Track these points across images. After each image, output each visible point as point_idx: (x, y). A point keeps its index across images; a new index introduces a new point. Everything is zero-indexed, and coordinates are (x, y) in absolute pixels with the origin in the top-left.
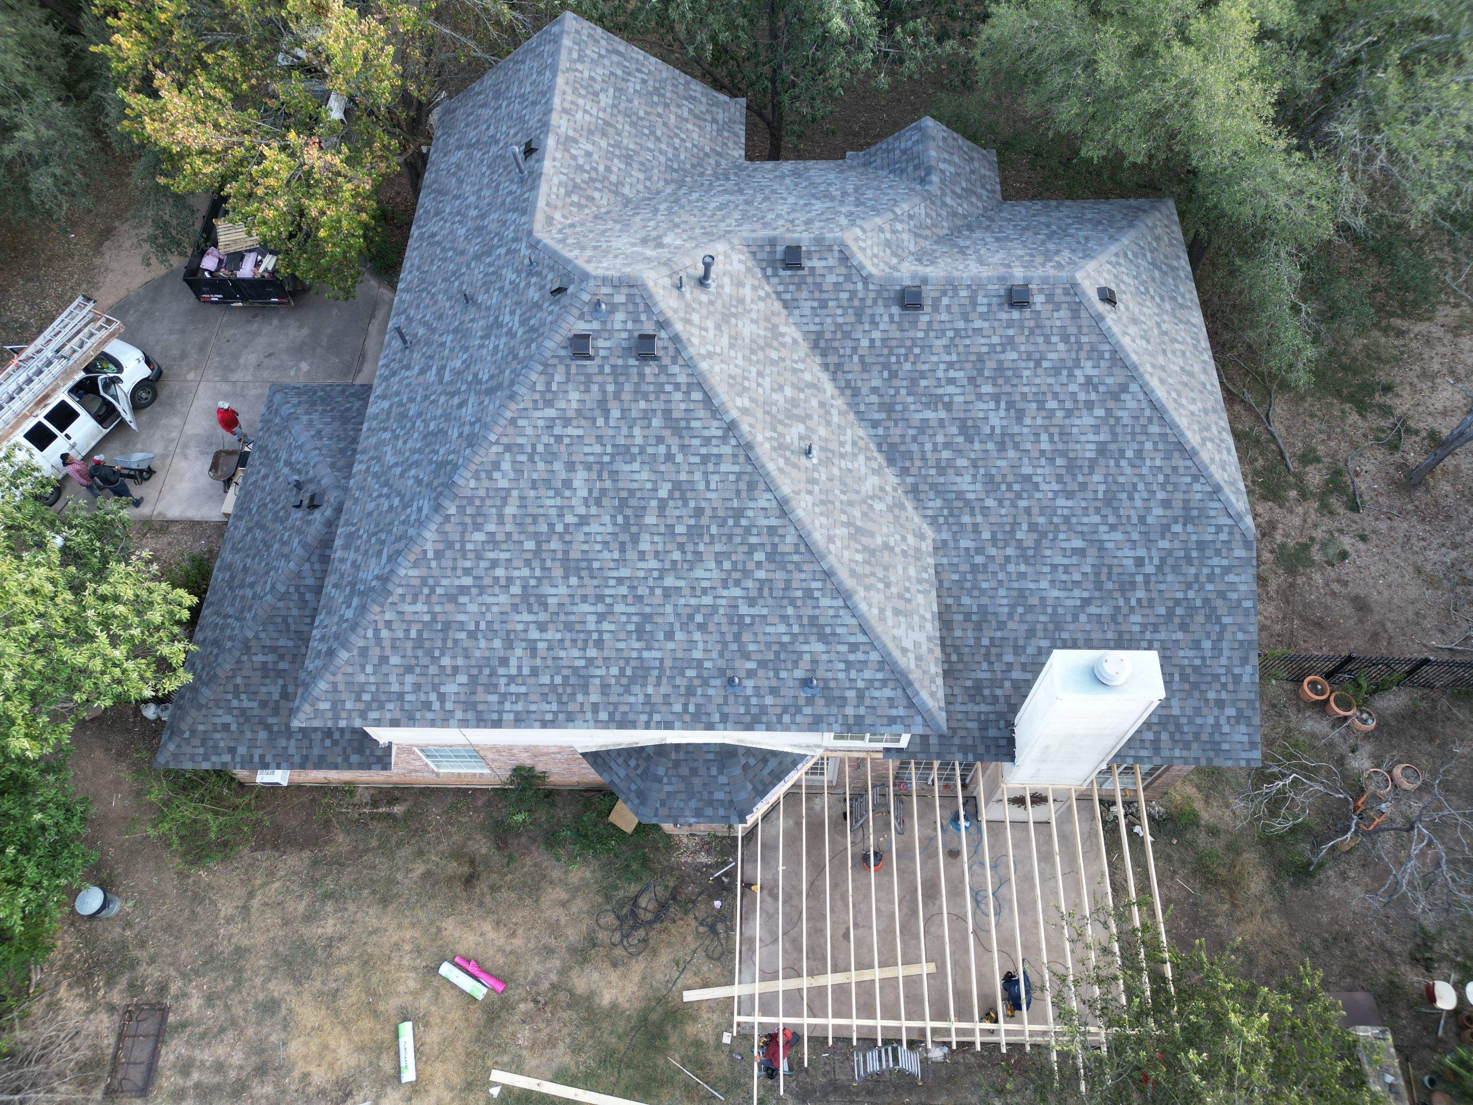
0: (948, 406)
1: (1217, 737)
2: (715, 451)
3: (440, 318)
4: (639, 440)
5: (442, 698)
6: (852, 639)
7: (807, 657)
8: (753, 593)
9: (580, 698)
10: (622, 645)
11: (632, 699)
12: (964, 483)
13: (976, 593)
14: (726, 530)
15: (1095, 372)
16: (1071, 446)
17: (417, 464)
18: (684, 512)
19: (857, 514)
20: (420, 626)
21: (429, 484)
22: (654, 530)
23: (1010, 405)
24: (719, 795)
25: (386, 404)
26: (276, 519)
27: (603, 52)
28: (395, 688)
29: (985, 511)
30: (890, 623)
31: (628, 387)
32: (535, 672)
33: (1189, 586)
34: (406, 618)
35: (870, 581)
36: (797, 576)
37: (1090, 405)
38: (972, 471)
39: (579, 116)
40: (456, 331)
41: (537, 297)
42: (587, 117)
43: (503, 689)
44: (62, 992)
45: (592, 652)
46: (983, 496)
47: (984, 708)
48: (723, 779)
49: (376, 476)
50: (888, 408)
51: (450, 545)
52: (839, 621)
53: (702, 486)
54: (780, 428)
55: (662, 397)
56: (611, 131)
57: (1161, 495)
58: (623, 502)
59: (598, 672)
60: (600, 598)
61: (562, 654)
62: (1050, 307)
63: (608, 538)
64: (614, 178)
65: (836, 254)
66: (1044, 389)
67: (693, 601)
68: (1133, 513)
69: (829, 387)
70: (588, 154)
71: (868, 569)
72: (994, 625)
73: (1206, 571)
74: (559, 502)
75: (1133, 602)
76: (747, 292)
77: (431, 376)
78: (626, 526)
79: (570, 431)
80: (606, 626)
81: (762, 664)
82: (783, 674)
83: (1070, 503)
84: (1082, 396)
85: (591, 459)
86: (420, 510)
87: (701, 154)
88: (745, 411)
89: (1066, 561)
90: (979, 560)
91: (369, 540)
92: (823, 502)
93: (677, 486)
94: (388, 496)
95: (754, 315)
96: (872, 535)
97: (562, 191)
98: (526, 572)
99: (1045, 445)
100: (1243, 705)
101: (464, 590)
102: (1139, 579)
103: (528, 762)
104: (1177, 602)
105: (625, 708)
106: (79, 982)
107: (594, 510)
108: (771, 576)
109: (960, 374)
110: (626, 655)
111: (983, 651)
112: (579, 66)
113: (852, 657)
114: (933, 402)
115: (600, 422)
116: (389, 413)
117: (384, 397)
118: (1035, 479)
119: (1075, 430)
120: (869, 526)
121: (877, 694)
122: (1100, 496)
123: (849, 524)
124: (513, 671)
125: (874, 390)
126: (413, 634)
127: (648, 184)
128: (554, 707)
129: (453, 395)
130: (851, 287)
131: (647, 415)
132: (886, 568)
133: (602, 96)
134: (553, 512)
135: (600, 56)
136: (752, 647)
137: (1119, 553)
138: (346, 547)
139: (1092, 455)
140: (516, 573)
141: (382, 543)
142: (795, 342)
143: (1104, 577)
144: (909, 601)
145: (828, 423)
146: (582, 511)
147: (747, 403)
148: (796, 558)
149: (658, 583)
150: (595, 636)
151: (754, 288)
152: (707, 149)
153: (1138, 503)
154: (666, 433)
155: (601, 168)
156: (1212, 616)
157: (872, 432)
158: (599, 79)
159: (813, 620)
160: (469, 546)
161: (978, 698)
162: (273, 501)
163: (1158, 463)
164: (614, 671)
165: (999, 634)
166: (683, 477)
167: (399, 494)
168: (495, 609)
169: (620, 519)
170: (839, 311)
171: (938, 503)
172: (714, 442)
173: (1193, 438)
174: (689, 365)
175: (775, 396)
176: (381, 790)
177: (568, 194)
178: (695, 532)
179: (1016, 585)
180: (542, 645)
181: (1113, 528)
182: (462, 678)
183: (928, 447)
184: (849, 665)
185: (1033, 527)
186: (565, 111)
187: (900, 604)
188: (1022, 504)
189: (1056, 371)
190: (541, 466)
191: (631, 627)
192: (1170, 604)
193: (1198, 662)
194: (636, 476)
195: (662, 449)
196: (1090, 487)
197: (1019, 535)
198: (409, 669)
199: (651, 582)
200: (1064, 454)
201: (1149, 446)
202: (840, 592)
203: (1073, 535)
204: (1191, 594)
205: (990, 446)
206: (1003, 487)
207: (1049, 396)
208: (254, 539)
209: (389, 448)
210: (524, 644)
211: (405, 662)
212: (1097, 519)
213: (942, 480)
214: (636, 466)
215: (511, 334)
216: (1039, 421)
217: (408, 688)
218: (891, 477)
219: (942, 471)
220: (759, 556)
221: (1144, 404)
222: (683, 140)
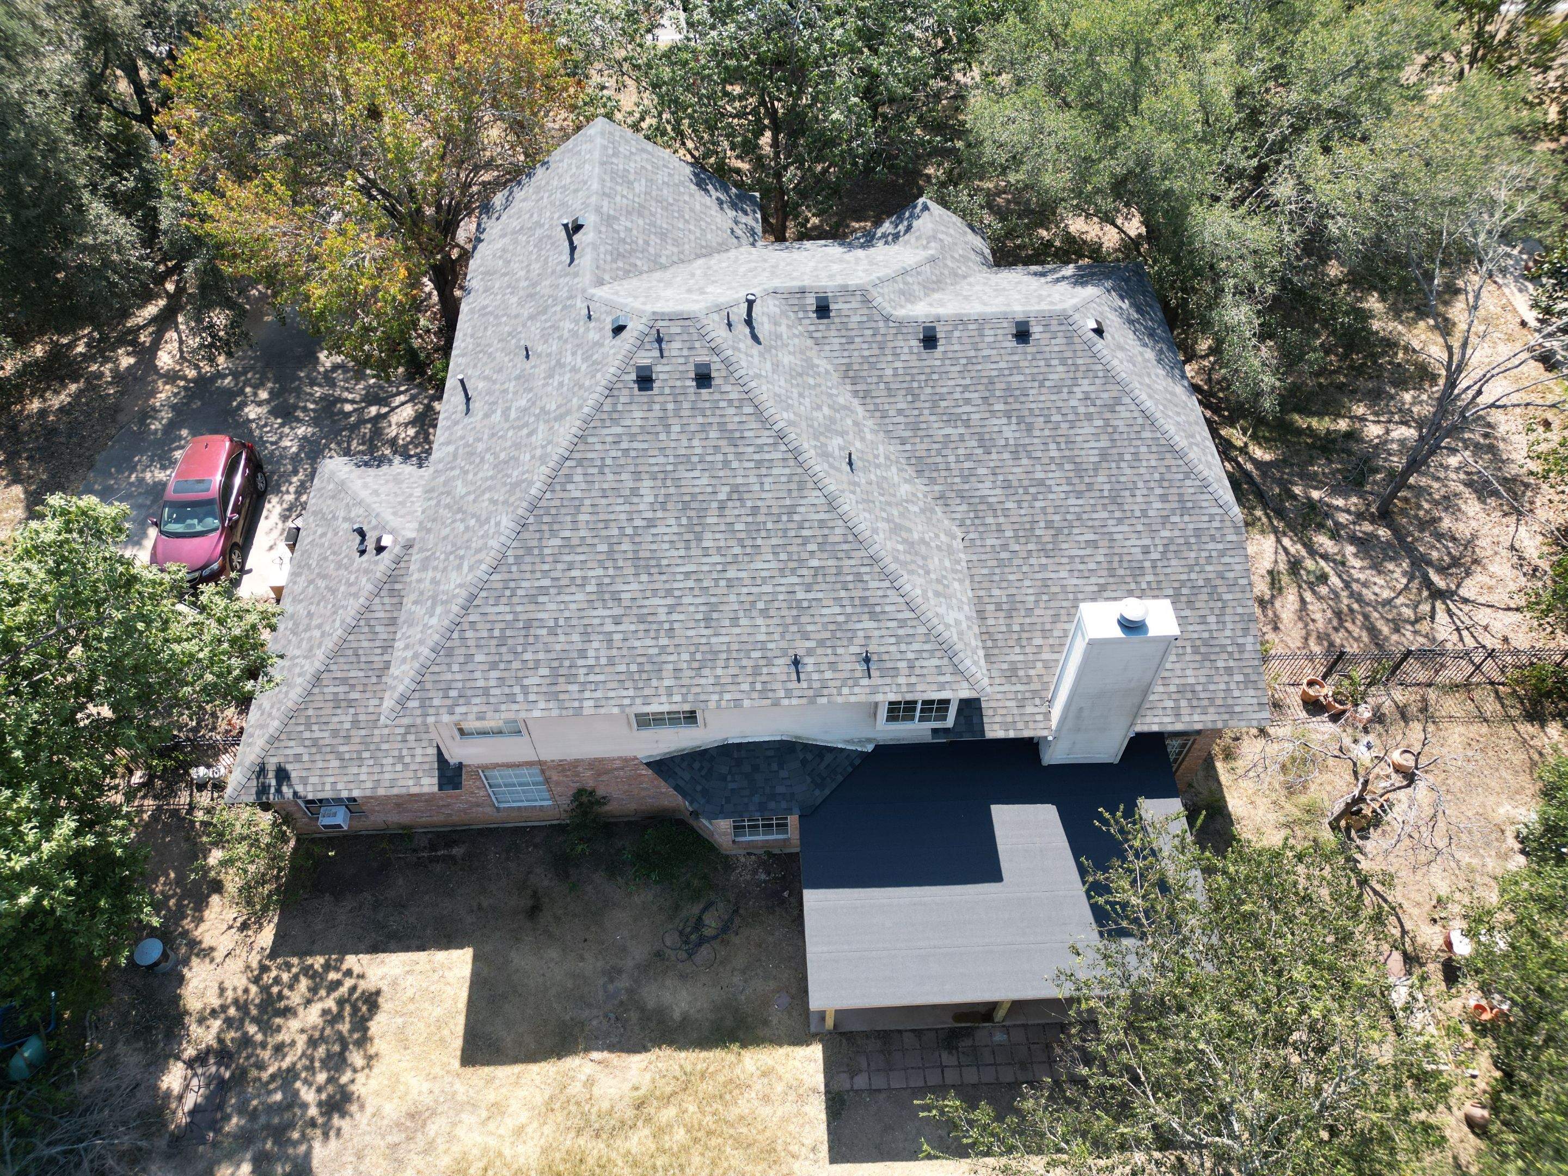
0: (967, 423)
1: (1230, 701)
2: (767, 456)
3: (500, 370)
4: (698, 451)
5: (525, 690)
6: (900, 616)
7: (861, 634)
8: (808, 580)
9: (654, 683)
10: (691, 633)
11: (703, 681)
12: (985, 489)
13: (1004, 584)
14: (780, 526)
15: (1092, 388)
16: (1076, 452)
17: (490, 489)
18: (743, 511)
19: (896, 513)
20: (503, 625)
21: (505, 502)
22: (716, 528)
23: (1020, 421)
24: (780, 789)
25: (451, 448)
26: (339, 565)
27: (634, 150)
28: (481, 683)
29: (1006, 513)
30: (932, 602)
31: (686, 405)
32: (611, 662)
33: (1191, 568)
34: (490, 618)
35: (913, 567)
36: (847, 562)
37: (1089, 417)
38: (991, 478)
39: (618, 198)
40: (518, 378)
41: (597, 337)
43: (582, 679)
44: (121, 1048)
45: (664, 641)
46: (1003, 499)
47: (1019, 687)
48: (783, 774)
49: (448, 506)
50: (915, 427)
51: (529, 550)
52: (888, 600)
53: (757, 487)
54: (822, 439)
55: (718, 412)
56: (646, 213)
57: (1159, 491)
58: (686, 506)
59: (671, 658)
60: (669, 592)
61: (637, 644)
62: (1048, 335)
63: (675, 538)
64: (651, 250)
65: (859, 298)
66: (1049, 404)
67: (755, 590)
68: (1136, 507)
69: (860, 410)
70: (629, 230)
71: (909, 558)
72: (1023, 613)
73: (1204, 554)
74: (627, 507)
75: (1144, 586)
76: (783, 329)
77: (497, 417)
78: (690, 527)
79: (635, 445)
80: (675, 617)
81: (821, 643)
82: (840, 651)
83: (1080, 502)
84: (1082, 410)
85: (656, 469)
86: (498, 524)
87: (725, 236)
88: (791, 423)
89: (1082, 552)
90: (1004, 555)
91: (447, 559)
92: (864, 501)
93: (735, 489)
94: (462, 520)
95: (791, 349)
96: (909, 530)
97: (609, 258)
98: (600, 572)
99: (1054, 453)
100: (1249, 670)
101: (544, 591)
102: (1147, 564)
103: (590, 784)
104: (1183, 583)
105: (698, 690)
106: (137, 1035)
107: (660, 514)
108: (823, 563)
109: (976, 395)
110: (696, 641)
111: (1015, 636)
112: (615, 160)
113: (901, 632)
114: (952, 419)
115: (663, 436)
116: (455, 456)
117: (448, 443)
118: (1048, 482)
119: (1079, 439)
120: (907, 524)
121: (925, 663)
122: (1106, 494)
123: (888, 521)
124: (591, 662)
125: (900, 412)
126: (497, 633)
127: (681, 256)
128: (631, 693)
129: (520, 428)
130: (873, 325)
131: (704, 428)
132: (924, 558)
133: (636, 185)
134: (623, 516)
135: (632, 153)
136: (810, 628)
137: (1128, 543)
138: (424, 568)
139: (1097, 459)
140: (591, 573)
141: (462, 558)
142: (827, 372)
143: (1116, 565)
144: (947, 586)
145: (863, 439)
146: (649, 515)
147: (792, 416)
148: (845, 547)
149: (722, 575)
150: (666, 626)
151: (789, 327)
153: (1139, 499)
154: (723, 443)
155: (640, 242)
156: (1214, 594)
157: (901, 448)
158: (632, 171)
159: (864, 602)
160: (547, 551)
161: (1014, 679)
162: (334, 553)
163: (1153, 463)
164: (685, 656)
165: (1028, 620)
166: (740, 480)
167: (473, 516)
168: (573, 606)
169: (684, 521)
170: (865, 346)
171: (964, 507)
172: (766, 448)
173: (1181, 441)
174: (739, 383)
175: (815, 414)
176: (438, 834)
177: (614, 261)
178: (754, 529)
179: (1039, 576)
180: (616, 637)
181: (1120, 521)
182: (544, 671)
183: (952, 459)
184: (899, 640)
185: (1049, 525)
186: (605, 195)
187: (940, 588)
188: (1038, 504)
189: (1057, 389)
190: (610, 477)
191: (700, 616)
192: (1176, 585)
193: (1206, 635)
194: (696, 482)
195: (720, 457)
196: (1096, 487)
197: (1038, 532)
198: (494, 666)
199: (715, 575)
200: (1071, 459)
201: (1143, 449)
202: (885, 575)
203: (1085, 530)
204: (1193, 576)
205: (1006, 456)
206: (1021, 491)
207: (1054, 411)
208: (317, 588)
209: (459, 483)
210: (601, 637)
211: (490, 658)
212: (1105, 515)
213: (967, 487)
214: (696, 474)
215: (574, 370)
216: (1047, 433)
217: (492, 683)
218: (920, 487)
219: (966, 479)
220: (812, 547)
221: (1136, 414)
222: (708, 223)
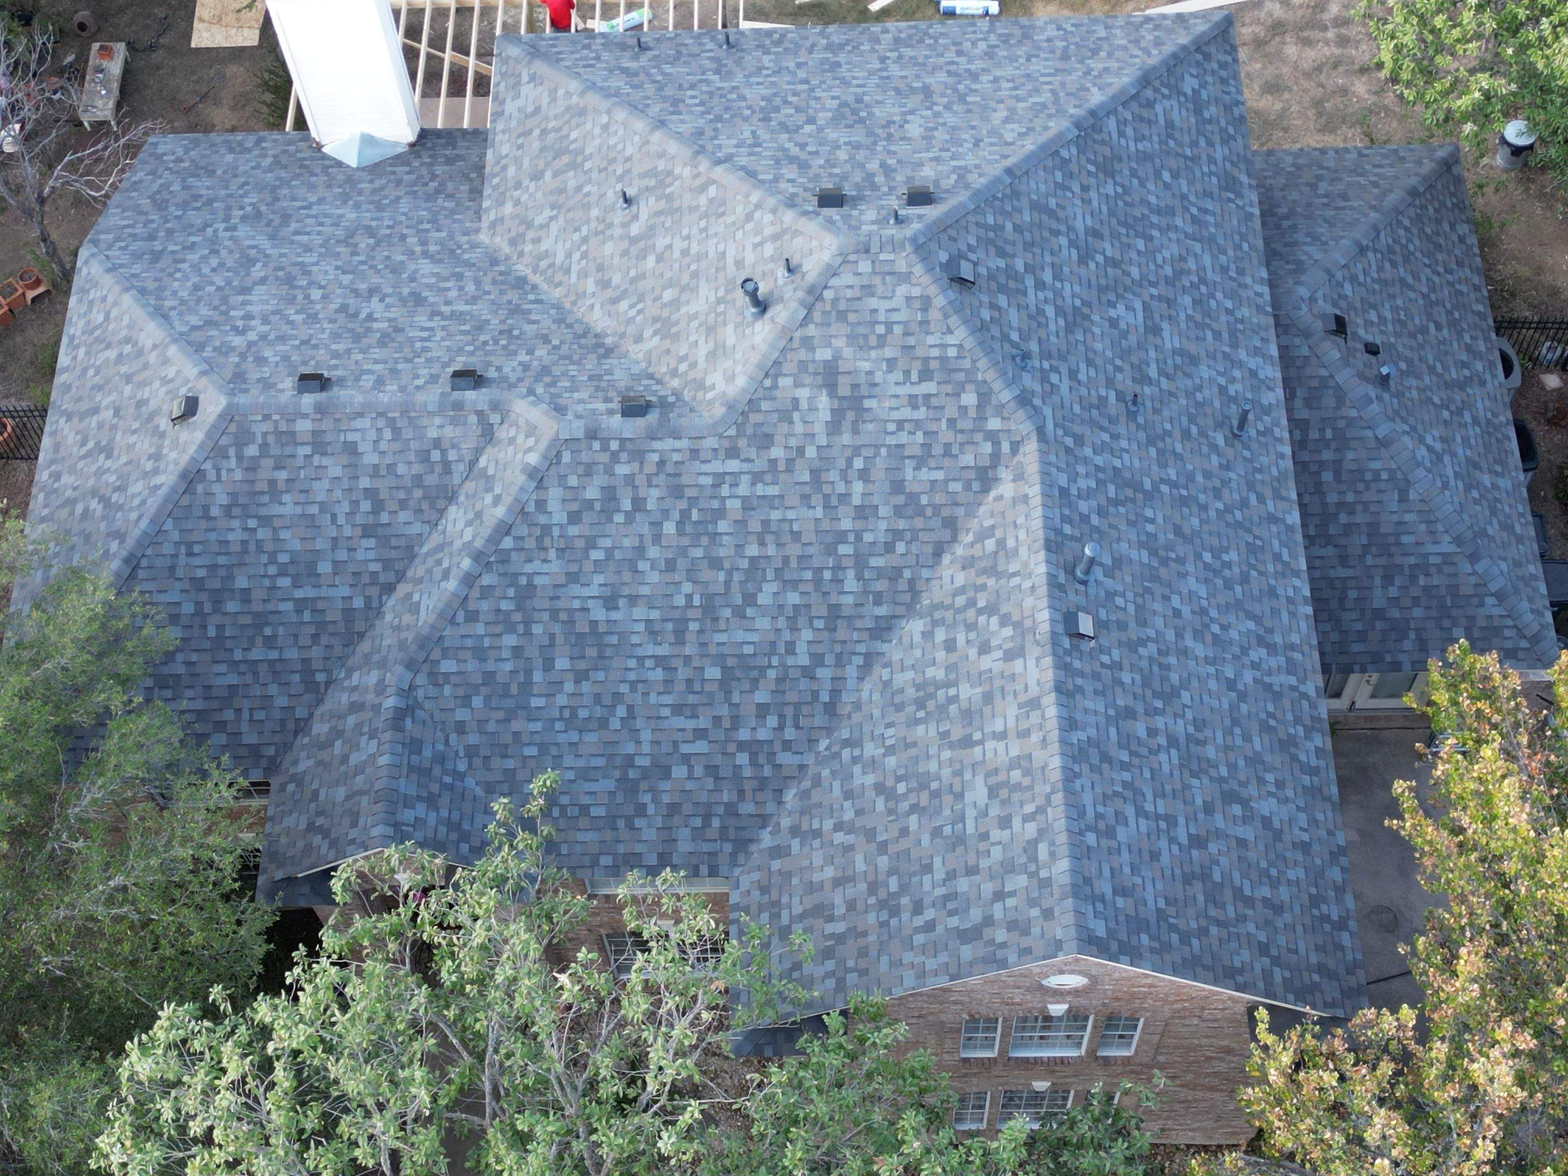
1: (191, 146)
4: (841, 152)
7: (643, 60)
8: (702, 85)
9: (903, 35)
10: (857, 59)
11: (844, 37)
12: (430, 268)
14: (732, 112)
15: (230, 338)
16: (283, 292)
18: (783, 119)
19: (572, 184)
20: (1097, 57)
22: (821, 110)
23: (353, 316)
27: (998, 911)
28: (1116, 31)
32: (957, 44)
42: (999, 726)
43: (992, 35)
45: (892, 54)
53: (761, 132)
54: (662, 204)
55: (810, 175)
56: (957, 734)
64: (940, 635)
79: (930, 155)
81: (694, 55)
82: (672, 52)
87: (805, 827)
92: (613, 161)
93: (792, 131)
95: (695, 324)
96: (556, 174)
97: (1011, 543)
98: (976, 86)
100: (153, 161)
101: (1049, 75)
107: (897, 118)
108: (680, 93)
110: (852, 55)
112: (1031, 829)
114: (455, 316)
115: (891, 161)
118: (338, 272)
119: (274, 302)
122: (259, 264)
124: (981, 43)
125: (534, 322)
127: (885, 674)
131: (831, 165)
134: (947, 115)
135: (1000, 895)
137: (252, 233)
139: (258, 287)
140: (988, 85)
142: (639, 338)
143: (278, 221)
144: (520, 136)
145: (600, 268)
146: (911, 117)
150: (889, 61)
152: (795, 844)
153: (214, 261)
154: (805, 157)
156: (160, 203)
158: (996, 834)
159: (633, 76)
163: (177, 284)
164: (865, 48)
186: (1034, 704)
190: (966, 137)
192: (206, 208)
195: (811, 149)
197: (371, 240)
198: (1103, 39)
199: (824, 86)
203: (304, 242)
204: (178, 213)
205: (388, 290)
206: (380, 267)
207: (299, 322)
210: (971, 55)
211: (1108, 42)
212: (271, 251)
213: (458, 270)
214: (844, 140)
216: (319, 306)
217: (1102, 31)
222: (838, 827)
